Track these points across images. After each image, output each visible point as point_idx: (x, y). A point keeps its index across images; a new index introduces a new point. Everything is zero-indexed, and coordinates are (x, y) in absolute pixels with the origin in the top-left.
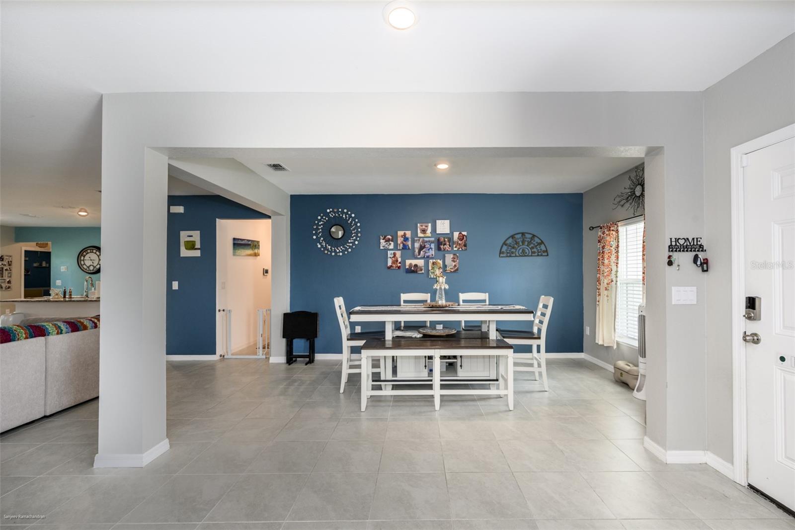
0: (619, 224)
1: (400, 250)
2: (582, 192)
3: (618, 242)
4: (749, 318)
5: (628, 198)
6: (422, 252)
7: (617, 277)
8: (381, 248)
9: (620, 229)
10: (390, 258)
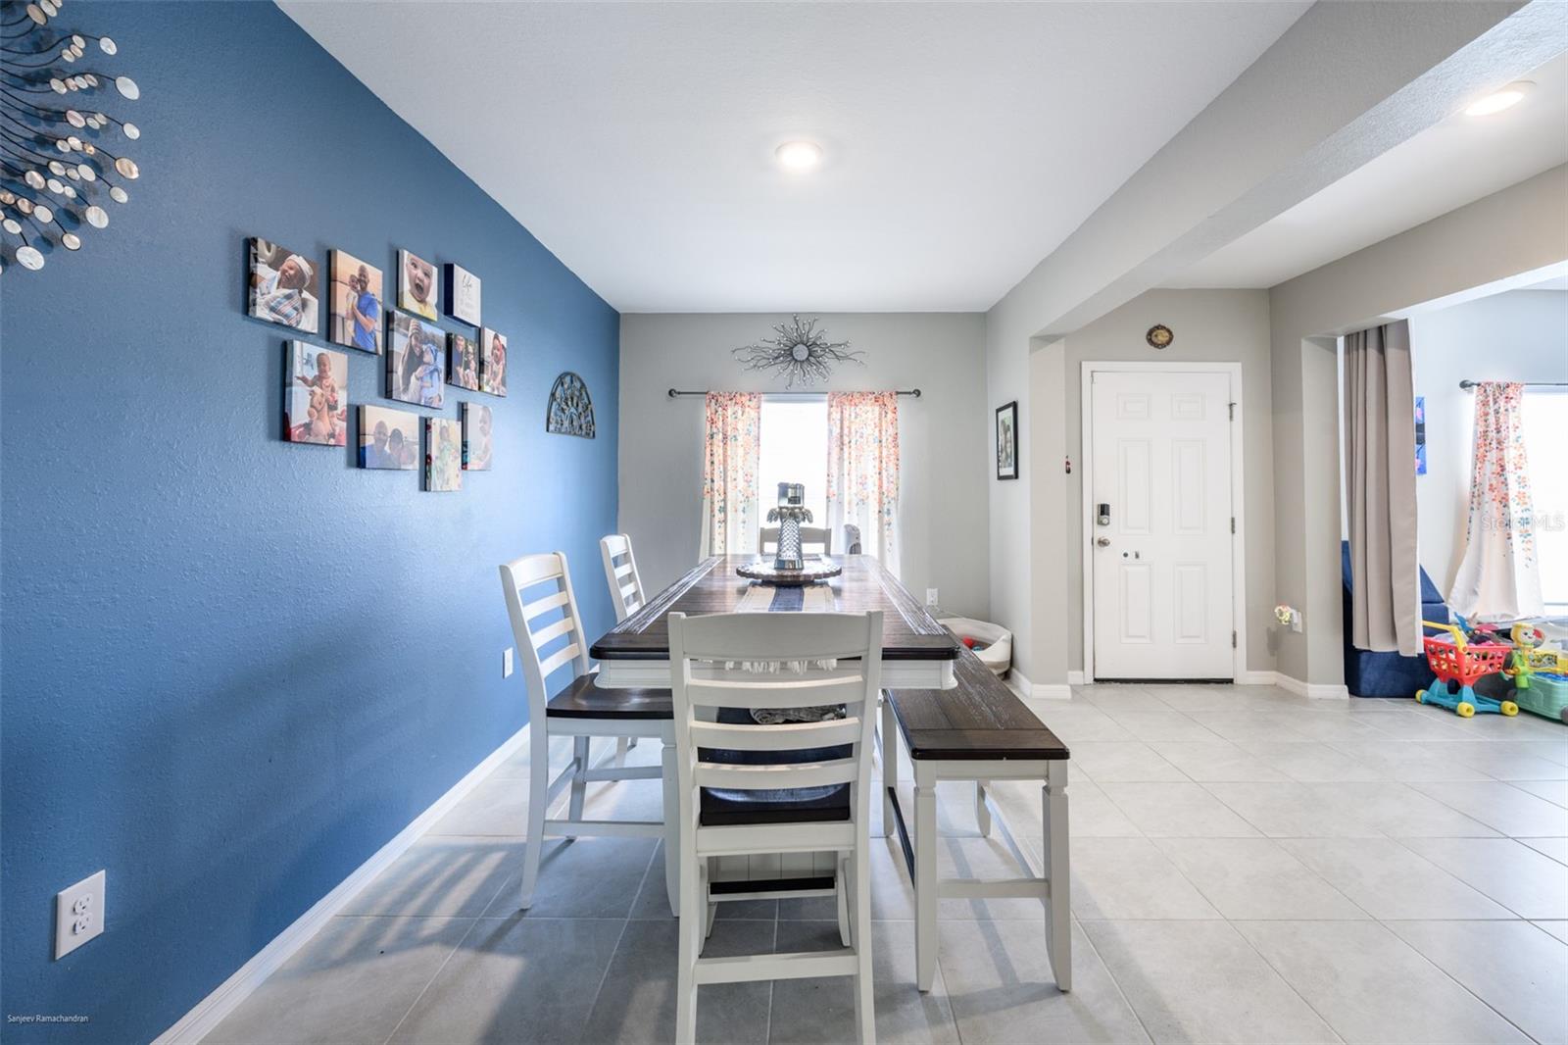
0: (764, 397)
1: (343, 347)
2: (620, 312)
3: (759, 428)
4: (1100, 523)
5: (777, 358)
6: (413, 378)
7: (758, 488)
8: (262, 312)
9: (764, 406)
10: (304, 380)
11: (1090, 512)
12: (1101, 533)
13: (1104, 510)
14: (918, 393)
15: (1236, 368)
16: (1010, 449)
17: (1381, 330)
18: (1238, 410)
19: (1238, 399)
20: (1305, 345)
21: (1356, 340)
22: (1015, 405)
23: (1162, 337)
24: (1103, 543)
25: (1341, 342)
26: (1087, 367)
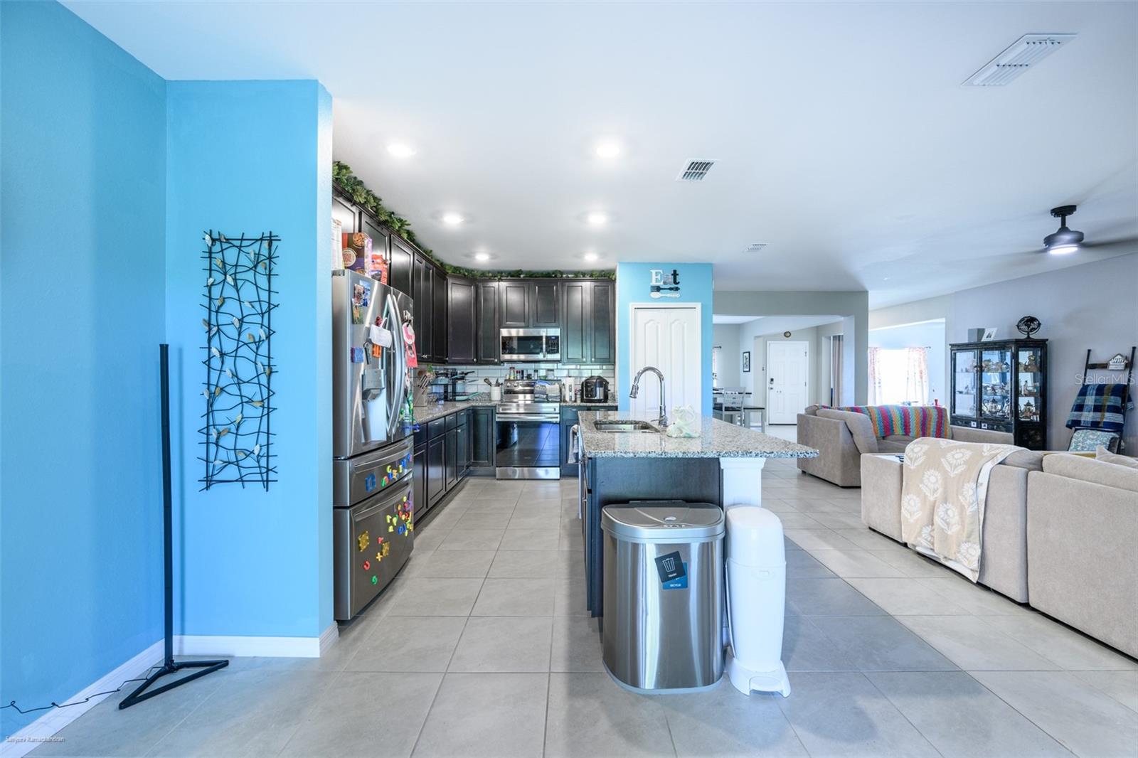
4: (771, 383)
11: (768, 380)
12: (771, 386)
13: (772, 380)
14: (720, 347)
15: (807, 343)
16: (748, 363)
17: (839, 336)
18: (807, 354)
19: (808, 351)
20: (823, 339)
21: (835, 337)
22: (749, 353)
23: (788, 335)
24: (772, 389)
25: (832, 338)
26: (768, 342)
